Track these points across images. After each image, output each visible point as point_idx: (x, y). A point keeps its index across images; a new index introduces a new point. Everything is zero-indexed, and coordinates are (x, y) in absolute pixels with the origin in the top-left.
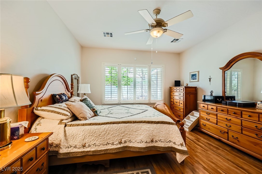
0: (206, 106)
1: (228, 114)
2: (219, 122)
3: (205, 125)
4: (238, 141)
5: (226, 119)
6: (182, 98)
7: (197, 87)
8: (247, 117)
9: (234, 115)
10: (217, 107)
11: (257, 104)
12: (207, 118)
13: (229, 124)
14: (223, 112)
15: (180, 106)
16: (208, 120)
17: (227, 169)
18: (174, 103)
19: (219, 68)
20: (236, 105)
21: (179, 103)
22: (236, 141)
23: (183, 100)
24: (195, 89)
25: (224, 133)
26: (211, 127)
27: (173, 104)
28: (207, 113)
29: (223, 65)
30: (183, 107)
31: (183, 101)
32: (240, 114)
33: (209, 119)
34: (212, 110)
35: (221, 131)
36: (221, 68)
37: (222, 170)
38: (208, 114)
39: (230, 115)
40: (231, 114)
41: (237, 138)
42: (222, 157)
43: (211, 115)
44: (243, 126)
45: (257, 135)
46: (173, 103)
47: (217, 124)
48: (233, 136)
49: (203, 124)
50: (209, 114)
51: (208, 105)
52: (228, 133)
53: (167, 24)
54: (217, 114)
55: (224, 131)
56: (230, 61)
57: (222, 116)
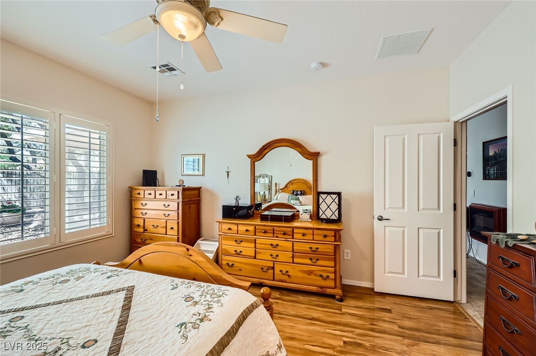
0: (234, 227)
1: (273, 237)
2: (260, 253)
3: (233, 264)
4: (289, 276)
5: (272, 245)
6: (174, 215)
7: (201, 188)
8: (300, 236)
9: (282, 236)
10: (255, 227)
11: (300, 215)
12: (236, 251)
13: (275, 253)
14: (266, 235)
15: (166, 234)
16: (239, 254)
17: (310, 336)
18: (145, 230)
19: (247, 155)
20: (268, 218)
21: (163, 227)
22: (286, 278)
23: (178, 219)
24: (197, 192)
25: (268, 269)
26: (243, 266)
27: (144, 232)
28: (236, 241)
29: (254, 151)
30: (178, 235)
31: (178, 222)
32: (291, 233)
33: (241, 252)
34: (247, 233)
35: (262, 269)
36: (249, 156)
37: (309, 343)
38: (238, 241)
39: (277, 237)
40: (279, 236)
41: (287, 272)
42: (290, 317)
43: (243, 244)
44: (294, 251)
45: (311, 259)
46: (142, 230)
47: (255, 258)
48: (281, 271)
49: (228, 264)
50: (241, 241)
51: (237, 224)
52: (273, 268)
53: (222, 19)
54: (255, 240)
55: (268, 267)
56: (264, 146)
57: (264, 241)
